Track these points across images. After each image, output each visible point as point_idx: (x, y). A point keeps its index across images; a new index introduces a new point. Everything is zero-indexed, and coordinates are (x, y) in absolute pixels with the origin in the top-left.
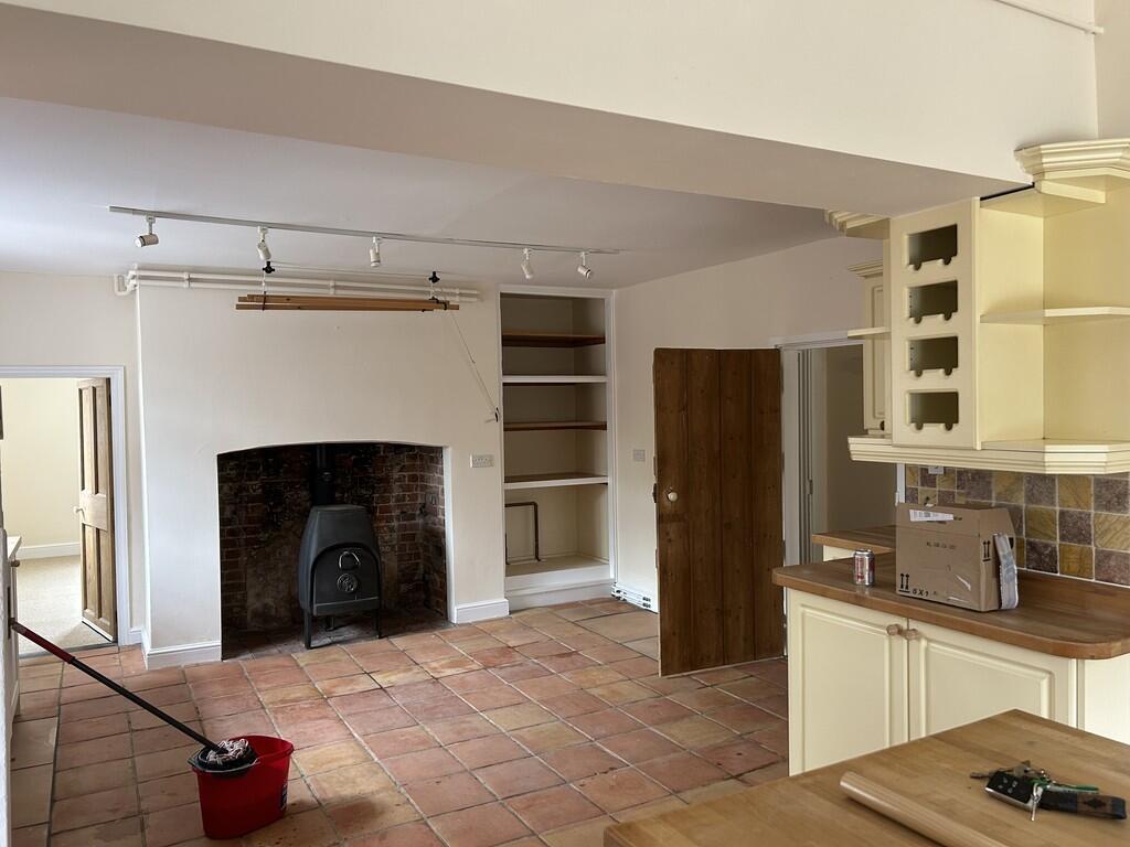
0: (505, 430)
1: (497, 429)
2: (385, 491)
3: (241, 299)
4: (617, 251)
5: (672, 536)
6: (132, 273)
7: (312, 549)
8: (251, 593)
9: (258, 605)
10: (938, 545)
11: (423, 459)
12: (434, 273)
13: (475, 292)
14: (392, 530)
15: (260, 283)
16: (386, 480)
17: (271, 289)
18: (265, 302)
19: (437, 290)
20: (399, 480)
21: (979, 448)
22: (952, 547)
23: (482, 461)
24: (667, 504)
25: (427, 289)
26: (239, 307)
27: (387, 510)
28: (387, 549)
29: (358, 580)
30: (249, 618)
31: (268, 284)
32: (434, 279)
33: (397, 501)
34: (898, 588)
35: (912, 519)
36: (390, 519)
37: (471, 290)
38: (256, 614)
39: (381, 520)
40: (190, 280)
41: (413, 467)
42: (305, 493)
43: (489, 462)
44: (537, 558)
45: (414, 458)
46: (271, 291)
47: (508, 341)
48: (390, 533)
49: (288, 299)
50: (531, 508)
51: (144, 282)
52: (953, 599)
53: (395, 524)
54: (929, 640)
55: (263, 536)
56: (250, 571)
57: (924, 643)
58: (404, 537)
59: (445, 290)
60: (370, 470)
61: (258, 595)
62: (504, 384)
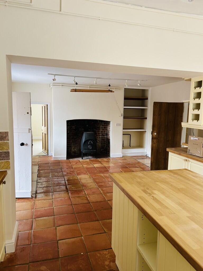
0: (124, 118)
1: (122, 117)
2: (99, 130)
3: (71, 90)
5: (155, 142)
6: (52, 84)
7: (84, 140)
10: (195, 144)
11: (107, 123)
12: (110, 84)
13: (119, 88)
15: (75, 86)
16: (99, 128)
18: (76, 91)
19: (110, 88)
20: (101, 128)
21: (202, 125)
22: (197, 145)
23: (118, 125)
24: (154, 135)
25: (108, 87)
27: (99, 134)
28: (99, 142)
29: (92, 147)
32: (110, 86)
33: (101, 132)
34: (188, 152)
35: (191, 139)
36: (100, 136)
37: (117, 88)
40: (62, 86)
41: (105, 125)
42: (83, 129)
43: (120, 125)
44: (130, 146)
45: (105, 123)
46: (77, 88)
47: (125, 99)
48: (100, 138)
49: (80, 90)
50: (129, 135)
51: (54, 86)
52: (197, 155)
55: (75, 137)
56: (72, 144)
57: (190, 163)
58: (102, 140)
59: (112, 88)
60: (96, 125)
61: (74, 149)
62: (124, 108)
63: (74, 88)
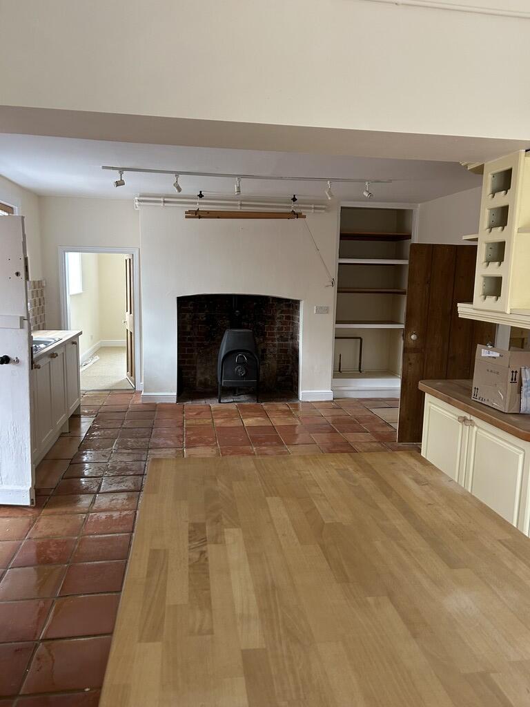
0: (338, 292)
1: (332, 292)
2: (272, 324)
3: (186, 213)
4: (390, 181)
5: (412, 361)
6: (136, 198)
7: (223, 351)
8: (199, 371)
9: (202, 379)
10: (491, 371)
12: (294, 196)
13: (324, 207)
14: (274, 346)
15: (196, 203)
16: (273, 318)
17: (201, 206)
18: (197, 214)
19: (295, 205)
20: (280, 318)
21: (508, 312)
22: (498, 373)
23: (322, 310)
24: (411, 342)
25: (290, 205)
26: (187, 217)
27: (273, 334)
28: (272, 356)
29: (246, 370)
30: (197, 385)
31: (200, 203)
32: (294, 199)
33: (278, 330)
34: (473, 396)
35: (482, 355)
36: (273, 340)
37: (320, 206)
38: (201, 383)
39: (269, 340)
40: (164, 202)
41: (288, 312)
42: (228, 321)
43: (326, 310)
44: (360, 371)
45: (289, 306)
46: (203, 208)
47: (343, 237)
48: (273, 346)
49: (208, 212)
50: (359, 340)
51: (142, 203)
52: (495, 405)
53: (276, 342)
54: (478, 427)
55: (206, 343)
56: (199, 361)
57: (475, 428)
58: (281, 351)
59: (300, 205)
60: (264, 311)
61: (202, 374)
62: (340, 264)
63: (194, 208)
